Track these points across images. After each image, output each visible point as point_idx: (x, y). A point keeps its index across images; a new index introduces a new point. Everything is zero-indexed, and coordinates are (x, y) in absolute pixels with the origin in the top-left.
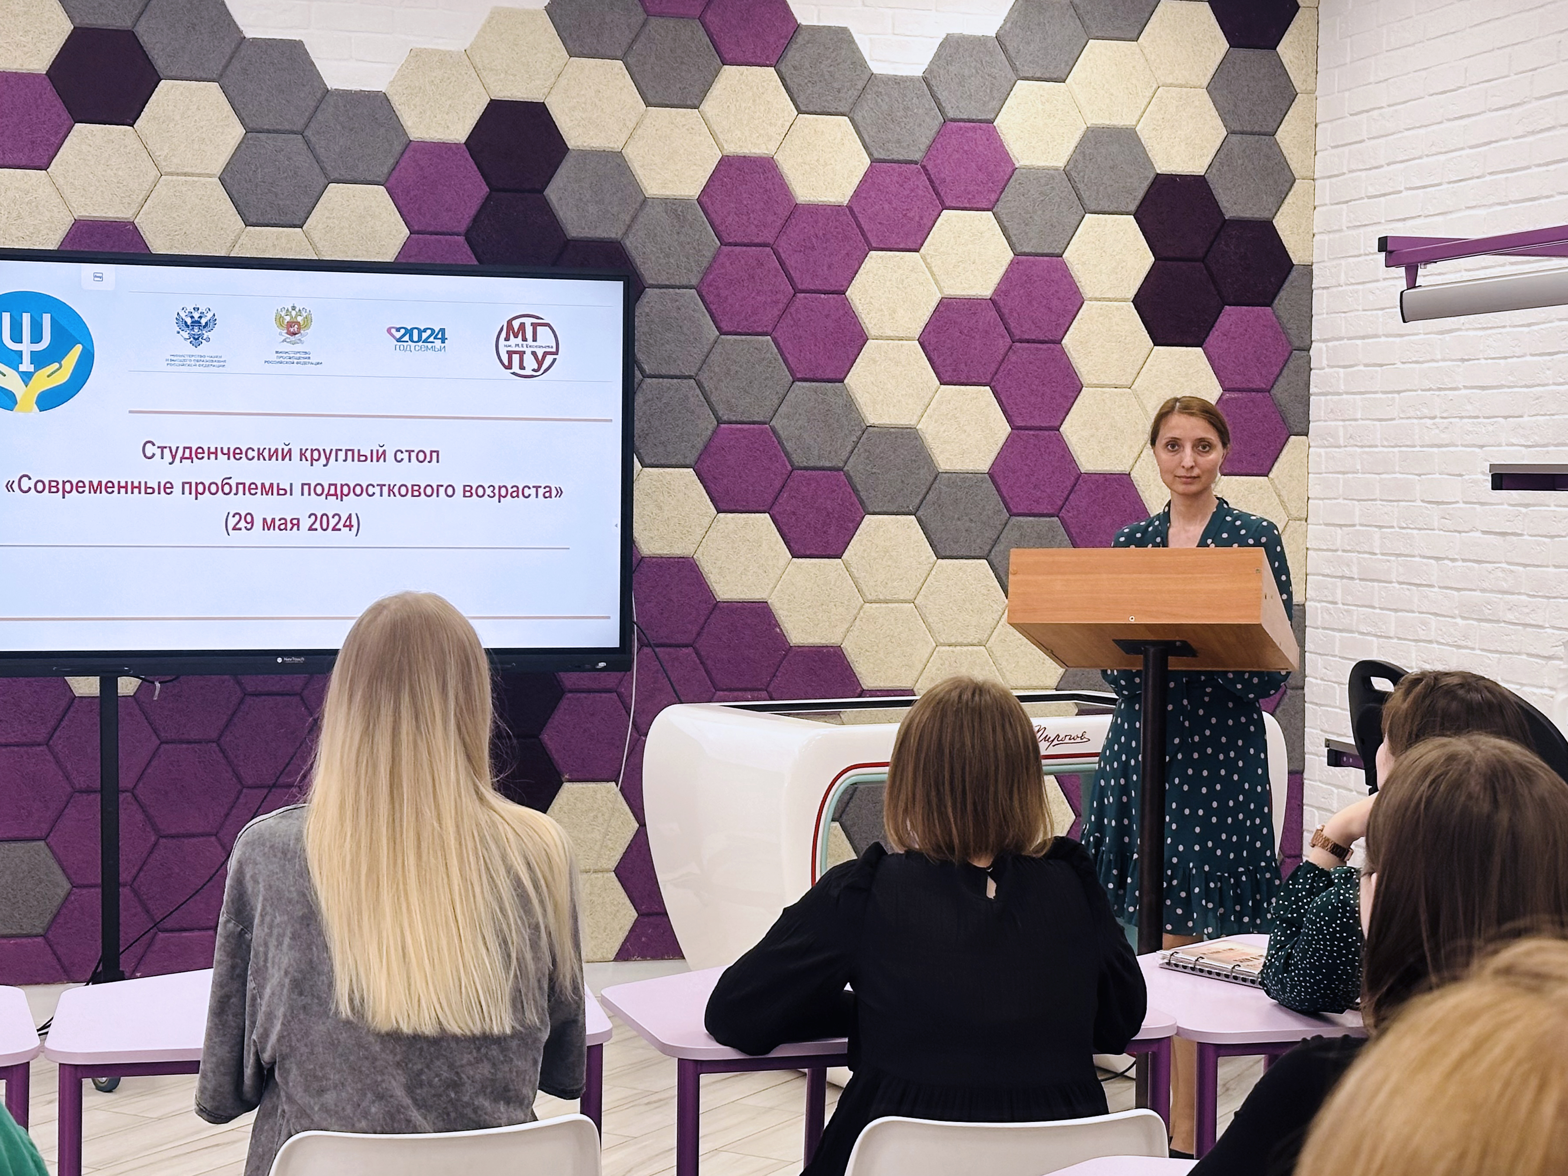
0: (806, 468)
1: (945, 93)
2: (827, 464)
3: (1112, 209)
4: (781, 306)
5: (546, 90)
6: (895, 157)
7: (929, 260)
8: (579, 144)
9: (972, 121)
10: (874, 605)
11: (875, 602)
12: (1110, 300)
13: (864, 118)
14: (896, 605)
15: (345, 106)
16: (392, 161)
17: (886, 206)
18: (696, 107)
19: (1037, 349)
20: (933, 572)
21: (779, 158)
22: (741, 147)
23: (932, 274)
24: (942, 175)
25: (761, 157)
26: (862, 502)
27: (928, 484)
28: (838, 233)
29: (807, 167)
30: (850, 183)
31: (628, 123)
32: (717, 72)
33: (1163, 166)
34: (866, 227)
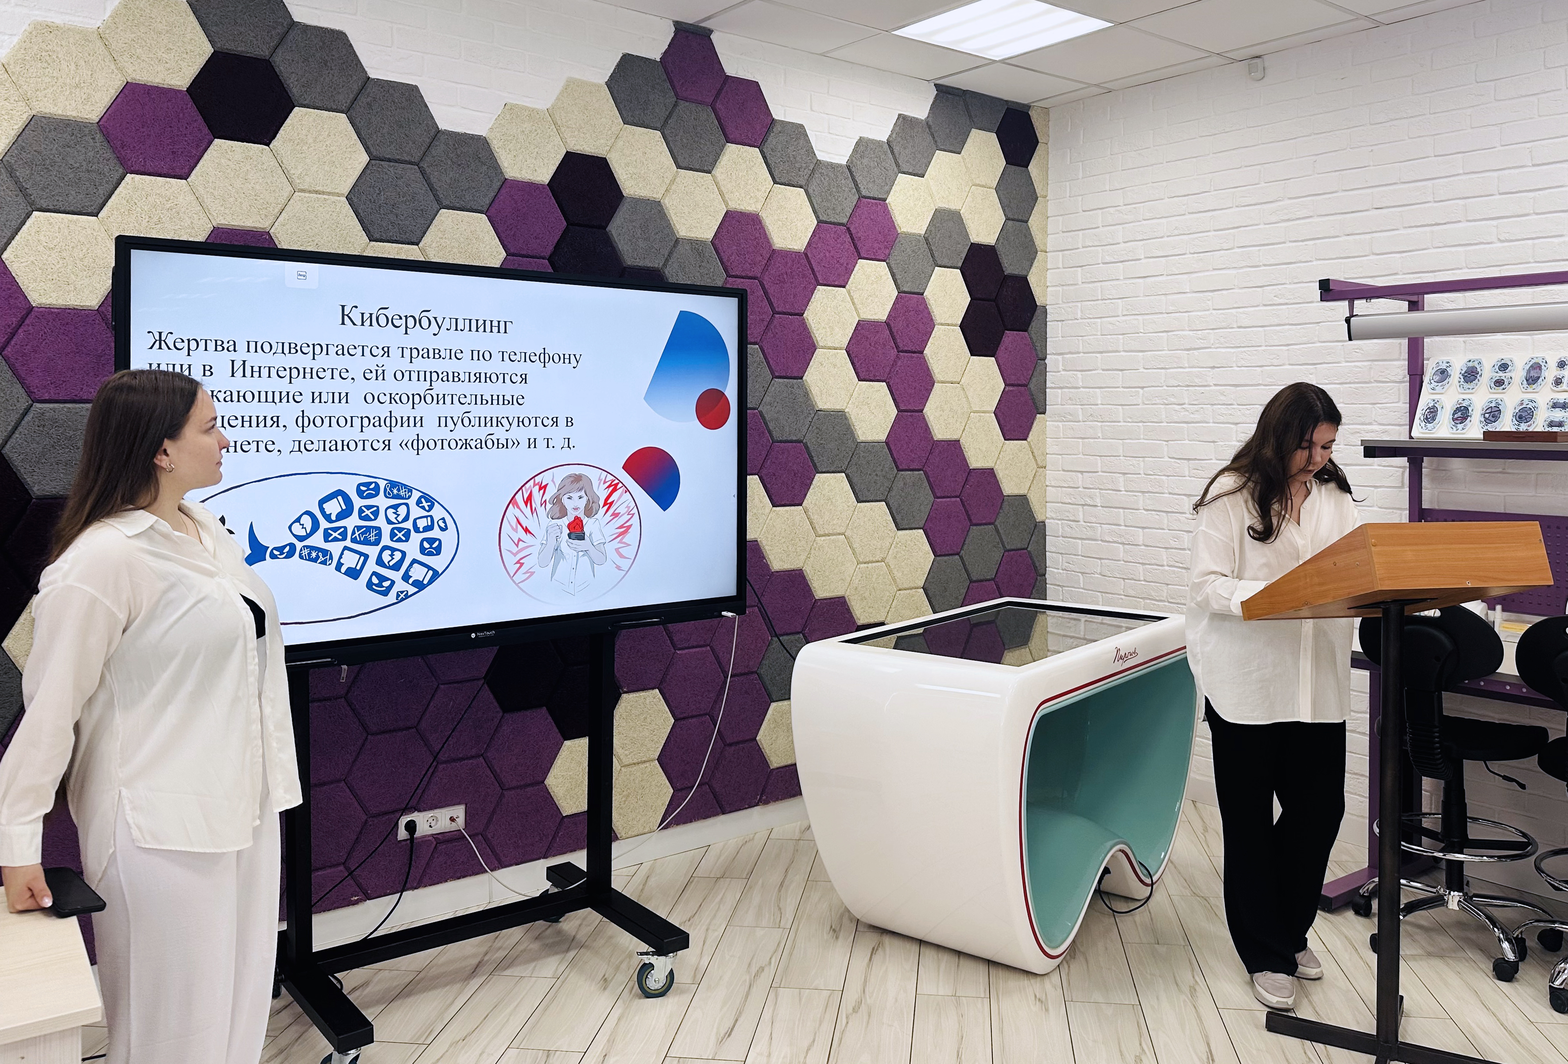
0: (781, 442)
1: (861, 178)
2: (794, 438)
3: (949, 265)
4: (766, 323)
5: (608, 148)
6: (832, 220)
7: (852, 294)
8: (632, 193)
9: (874, 199)
10: (823, 538)
11: (823, 536)
12: (948, 325)
13: (814, 191)
14: (834, 537)
15: (454, 145)
16: (493, 194)
17: (827, 255)
18: (709, 172)
19: (912, 357)
20: (856, 513)
21: (763, 215)
22: (739, 204)
23: (854, 303)
24: (859, 235)
25: (750, 213)
26: (815, 465)
27: (853, 450)
28: (800, 272)
29: (780, 223)
30: (806, 237)
31: (666, 179)
32: (724, 146)
33: (975, 238)
34: (816, 269)
